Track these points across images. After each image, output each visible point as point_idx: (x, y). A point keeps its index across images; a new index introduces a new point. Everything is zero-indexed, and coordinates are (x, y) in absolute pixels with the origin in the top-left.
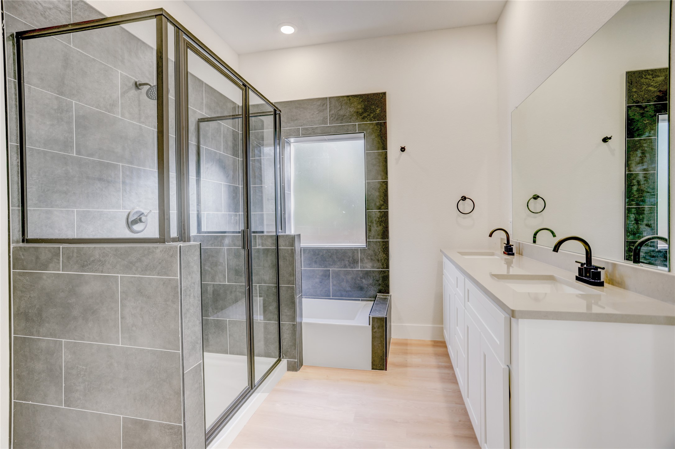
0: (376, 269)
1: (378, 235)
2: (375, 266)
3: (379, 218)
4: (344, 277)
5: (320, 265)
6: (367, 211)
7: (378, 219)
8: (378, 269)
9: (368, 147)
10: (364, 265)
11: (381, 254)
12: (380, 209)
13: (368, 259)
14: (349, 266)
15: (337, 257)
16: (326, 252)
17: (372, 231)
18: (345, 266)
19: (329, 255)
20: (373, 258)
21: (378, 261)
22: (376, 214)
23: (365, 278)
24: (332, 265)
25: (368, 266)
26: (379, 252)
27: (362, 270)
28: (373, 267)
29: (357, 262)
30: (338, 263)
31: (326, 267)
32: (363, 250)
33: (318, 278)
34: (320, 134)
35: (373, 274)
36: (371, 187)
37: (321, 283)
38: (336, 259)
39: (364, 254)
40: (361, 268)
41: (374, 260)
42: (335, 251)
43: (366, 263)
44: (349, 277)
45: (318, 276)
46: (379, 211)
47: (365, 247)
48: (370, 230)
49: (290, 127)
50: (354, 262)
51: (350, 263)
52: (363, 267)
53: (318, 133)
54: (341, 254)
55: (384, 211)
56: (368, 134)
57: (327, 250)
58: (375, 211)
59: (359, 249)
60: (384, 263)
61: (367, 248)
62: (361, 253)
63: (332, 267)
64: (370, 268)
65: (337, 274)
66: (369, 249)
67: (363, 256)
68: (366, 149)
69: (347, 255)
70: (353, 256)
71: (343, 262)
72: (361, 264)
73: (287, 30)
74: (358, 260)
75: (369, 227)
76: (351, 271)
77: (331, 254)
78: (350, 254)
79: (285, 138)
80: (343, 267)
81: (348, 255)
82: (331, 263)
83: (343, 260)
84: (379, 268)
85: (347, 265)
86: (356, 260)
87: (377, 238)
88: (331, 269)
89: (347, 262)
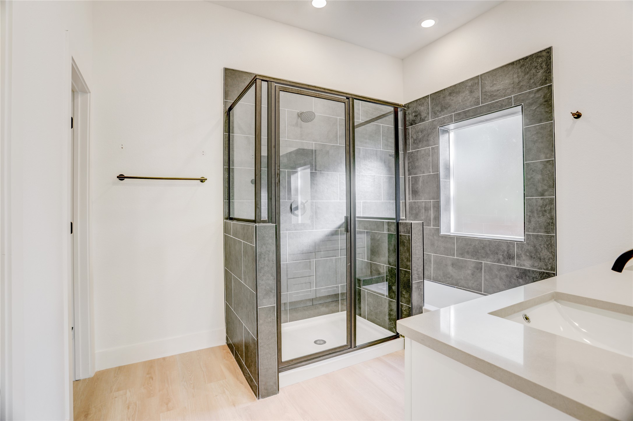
0: (537, 269)
1: (540, 227)
2: (535, 265)
3: (541, 207)
4: (497, 273)
5: (472, 256)
6: (525, 198)
7: (539, 208)
8: (539, 269)
9: (528, 121)
10: (522, 263)
11: (544, 251)
12: (542, 195)
13: (527, 256)
14: (504, 261)
15: (490, 250)
16: (479, 243)
17: (532, 223)
18: (499, 261)
19: (481, 246)
20: (533, 255)
21: (540, 259)
22: (537, 201)
23: (522, 278)
24: (484, 257)
25: (527, 264)
26: (542, 248)
27: (519, 268)
28: (533, 266)
29: (513, 258)
30: (491, 257)
31: (478, 259)
32: (520, 244)
33: (470, 270)
34: (472, 116)
35: (533, 275)
36: (531, 170)
37: (473, 275)
38: (489, 252)
39: (521, 250)
40: (517, 265)
41: (534, 258)
42: (488, 243)
43: (524, 260)
44: (503, 274)
45: (470, 268)
46: (542, 199)
47: (523, 241)
48: (530, 222)
49: (444, 115)
50: (510, 257)
51: (504, 258)
52: (520, 265)
53: (470, 116)
54: (494, 246)
55: (549, 198)
56: (527, 105)
57: (480, 241)
58: (536, 198)
59: (516, 242)
60: (548, 264)
61: (525, 243)
62: (518, 248)
63: (485, 259)
64: (529, 266)
65: (490, 269)
66: (528, 244)
67: (520, 252)
68: (525, 124)
69: (501, 248)
70: (508, 250)
71: (496, 255)
72: (518, 261)
73: (428, 23)
74: (514, 256)
75: (528, 217)
76: (505, 268)
77: (484, 245)
78: (505, 248)
79: (440, 127)
80: (496, 261)
81: (503, 249)
82: (484, 256)
83: (497, 253)
84: (541, 269)
85: (501, 260)
86: (512, 255)
87: (538, 231)
88: (483, 262)
89: (501, 256)
